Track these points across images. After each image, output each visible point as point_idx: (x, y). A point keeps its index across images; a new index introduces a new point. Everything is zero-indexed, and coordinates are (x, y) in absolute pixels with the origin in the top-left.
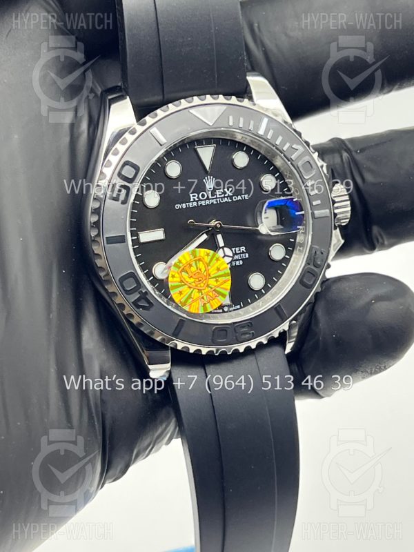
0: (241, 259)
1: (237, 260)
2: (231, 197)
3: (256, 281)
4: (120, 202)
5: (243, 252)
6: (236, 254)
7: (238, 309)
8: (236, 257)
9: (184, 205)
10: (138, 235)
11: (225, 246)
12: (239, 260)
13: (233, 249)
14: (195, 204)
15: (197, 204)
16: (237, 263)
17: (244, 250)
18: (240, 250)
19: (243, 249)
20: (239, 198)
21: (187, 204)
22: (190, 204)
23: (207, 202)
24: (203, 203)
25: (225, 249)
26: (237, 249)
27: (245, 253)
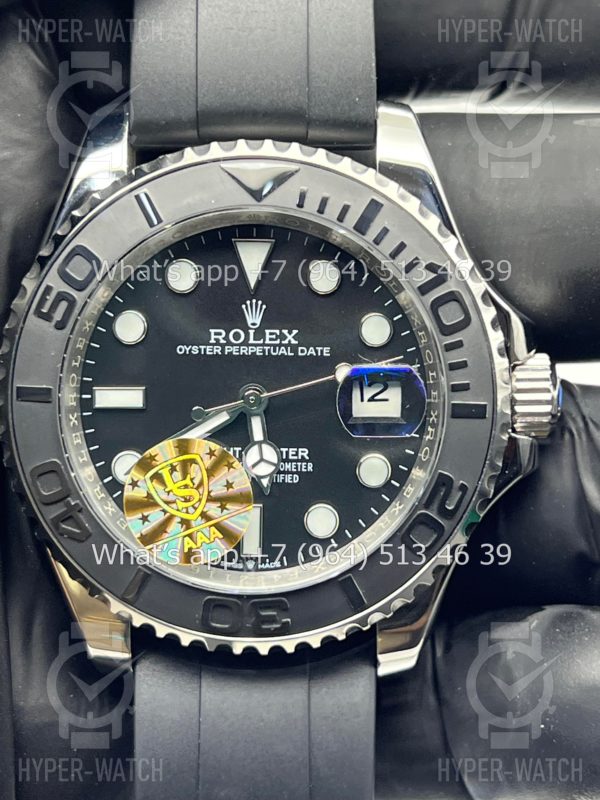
0: (296, 473)
1: (288, 472)
2: (294, 348)
3: (321, 519)
4: (53, 323)
5: (303, 459)
6: (287, 460)
7: (276, 569)
8: (288, 466)
9: (195, 348)
10: (91, 392)
11: (264, 442)
12: (293, 473)
13: (284, 450)
14: (218, 350)
15: (223, 351)
16: (288, 478)
17: (305, 455)
18: (297, 454)
19: (304, 452)
20: (312, 351)
21: (202, 347)
22: (208, 348)
23: (244, 350)
24: (234, 350)
25: (264, 446)
26: (292, 451)
27: (307, 461)
